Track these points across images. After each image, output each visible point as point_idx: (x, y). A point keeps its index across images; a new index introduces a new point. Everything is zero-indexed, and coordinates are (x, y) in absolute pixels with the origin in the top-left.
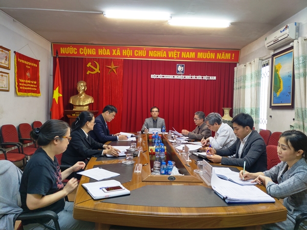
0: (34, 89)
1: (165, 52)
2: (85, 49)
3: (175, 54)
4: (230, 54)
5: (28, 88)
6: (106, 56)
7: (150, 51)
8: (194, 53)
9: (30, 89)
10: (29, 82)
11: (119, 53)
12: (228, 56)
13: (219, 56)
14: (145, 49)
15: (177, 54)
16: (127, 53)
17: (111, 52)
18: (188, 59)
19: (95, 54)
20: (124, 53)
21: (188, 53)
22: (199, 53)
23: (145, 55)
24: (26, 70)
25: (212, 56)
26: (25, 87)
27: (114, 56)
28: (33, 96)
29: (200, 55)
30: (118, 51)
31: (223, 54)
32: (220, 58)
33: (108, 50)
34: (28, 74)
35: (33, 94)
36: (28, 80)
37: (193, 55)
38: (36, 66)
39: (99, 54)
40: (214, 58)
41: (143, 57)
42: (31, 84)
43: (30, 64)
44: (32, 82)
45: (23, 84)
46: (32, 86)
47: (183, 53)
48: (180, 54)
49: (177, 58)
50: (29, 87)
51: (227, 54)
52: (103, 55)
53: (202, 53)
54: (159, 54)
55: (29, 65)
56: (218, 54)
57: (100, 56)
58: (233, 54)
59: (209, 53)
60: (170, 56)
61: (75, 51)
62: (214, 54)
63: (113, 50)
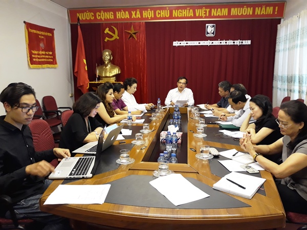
0: (50, 60)
1: (191, 11)
2: (102, 12)
3: (203, 12)
4: (272, 8)
5: (43, 60)
6: (125, 19)
7: (174, 11)
8: (227, 10)
9: (45, 60)
10: (44, 53)
11: (139, 16)
12: (270, 10)
13: (258, 11)
14: (168, 8)
15: (206, 11)
16: (148, 15)
17: (131, 15)
18: (219, 17)
19: (113, 18)
20: (145, 14)
21: (219, 10)
23: (168, 15)
24: (39, 40)
25: (250, 11)
26: (39, 58)
27: (134, 19)
28: (49, 68)
29: (234, 11)
30: (138, 12)
31: (264, 8)
32: (259, 14)
33: (127, 12)
34: (42, 45)
35: (49, 65)
36: (42, 51)
37: (225, 12)
38: (51, 35)
39: (118, 18)
40: (251, 13)
41: (166, 18)
42: (46, 55)
43: (43, 33)
44: (47, 53)
45: (36, 56)
46: (47, 57)
47: (213, 10)
48: (210, 12)
49: (206, 17)
50: (44, 58)
51: (268, 8)
52: (122, 19)
53: (236, 9)
54: (185, 13)
55: (42, 35)
56: (257, 8)
57: (119, 19)
58: (277, 8)
59: (245, 8)
60: (197, 15)
61: (92, 16)
62: (252, 8)
63: (132, 12)
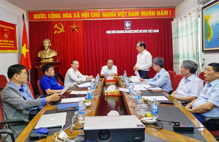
0: (12, 47)
1: (115, 13)
2: (52, 14)
3: (123, 14)
5: (6, 47)
6: (69, 18)
7: (103, 13)
8: (138, 12)
10: (7, 41)
11: (78, 16)
12: (166, 13)
14: (99, 11)
16: (85, 15)
18: (133, 17)
19: (60, 17)
21: (133, 12)
22: (142, 12)
23: (99, 16)
24: (4, 32)
26: (3, 45)
27: (75, 18)
28: (11, 52)
31: (162, 11)
32: (159, 15)
33: (70, 14)
34: (6, 36)
38: (13, 29)
39: (64, 17)
40: (154, 15)
41: (97, 18)
43: (7, 27)
44: (10, 41)
46: (10, 44)
47: (129, 12)
49: (125, 17)
52: (66, 18)
53: (144, 12)
54: (111, 14)
56: (158, 12)
58: (170, 11)
59: (150, 11)
60: (119, 16)
61: (45, 16)
62: (154, 11)
63: (74, 14)
